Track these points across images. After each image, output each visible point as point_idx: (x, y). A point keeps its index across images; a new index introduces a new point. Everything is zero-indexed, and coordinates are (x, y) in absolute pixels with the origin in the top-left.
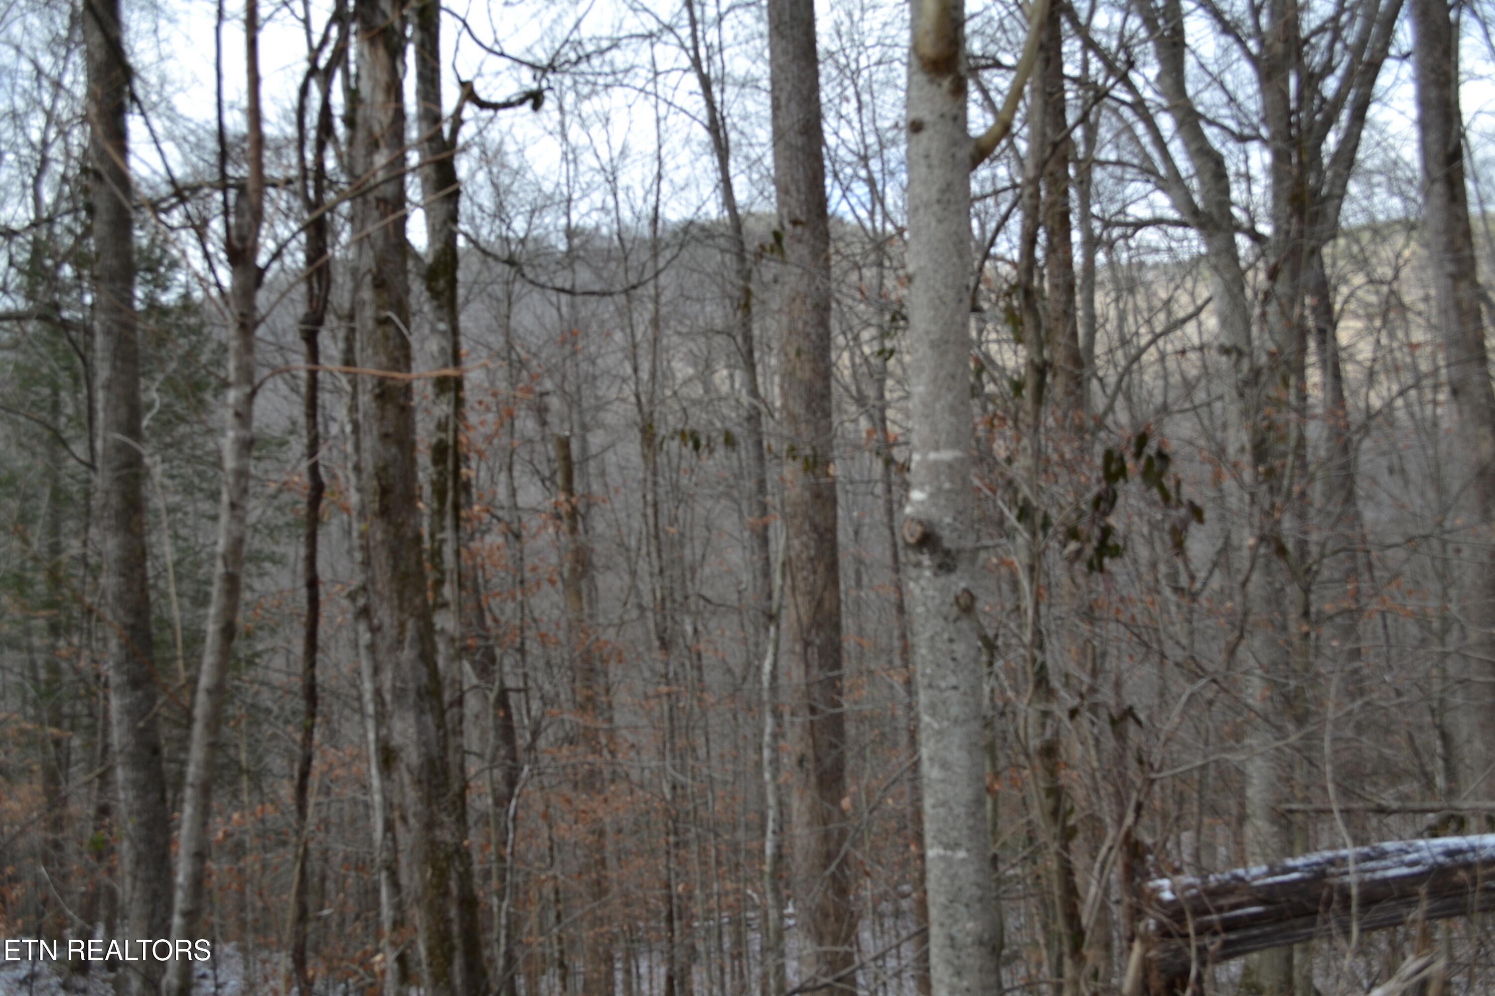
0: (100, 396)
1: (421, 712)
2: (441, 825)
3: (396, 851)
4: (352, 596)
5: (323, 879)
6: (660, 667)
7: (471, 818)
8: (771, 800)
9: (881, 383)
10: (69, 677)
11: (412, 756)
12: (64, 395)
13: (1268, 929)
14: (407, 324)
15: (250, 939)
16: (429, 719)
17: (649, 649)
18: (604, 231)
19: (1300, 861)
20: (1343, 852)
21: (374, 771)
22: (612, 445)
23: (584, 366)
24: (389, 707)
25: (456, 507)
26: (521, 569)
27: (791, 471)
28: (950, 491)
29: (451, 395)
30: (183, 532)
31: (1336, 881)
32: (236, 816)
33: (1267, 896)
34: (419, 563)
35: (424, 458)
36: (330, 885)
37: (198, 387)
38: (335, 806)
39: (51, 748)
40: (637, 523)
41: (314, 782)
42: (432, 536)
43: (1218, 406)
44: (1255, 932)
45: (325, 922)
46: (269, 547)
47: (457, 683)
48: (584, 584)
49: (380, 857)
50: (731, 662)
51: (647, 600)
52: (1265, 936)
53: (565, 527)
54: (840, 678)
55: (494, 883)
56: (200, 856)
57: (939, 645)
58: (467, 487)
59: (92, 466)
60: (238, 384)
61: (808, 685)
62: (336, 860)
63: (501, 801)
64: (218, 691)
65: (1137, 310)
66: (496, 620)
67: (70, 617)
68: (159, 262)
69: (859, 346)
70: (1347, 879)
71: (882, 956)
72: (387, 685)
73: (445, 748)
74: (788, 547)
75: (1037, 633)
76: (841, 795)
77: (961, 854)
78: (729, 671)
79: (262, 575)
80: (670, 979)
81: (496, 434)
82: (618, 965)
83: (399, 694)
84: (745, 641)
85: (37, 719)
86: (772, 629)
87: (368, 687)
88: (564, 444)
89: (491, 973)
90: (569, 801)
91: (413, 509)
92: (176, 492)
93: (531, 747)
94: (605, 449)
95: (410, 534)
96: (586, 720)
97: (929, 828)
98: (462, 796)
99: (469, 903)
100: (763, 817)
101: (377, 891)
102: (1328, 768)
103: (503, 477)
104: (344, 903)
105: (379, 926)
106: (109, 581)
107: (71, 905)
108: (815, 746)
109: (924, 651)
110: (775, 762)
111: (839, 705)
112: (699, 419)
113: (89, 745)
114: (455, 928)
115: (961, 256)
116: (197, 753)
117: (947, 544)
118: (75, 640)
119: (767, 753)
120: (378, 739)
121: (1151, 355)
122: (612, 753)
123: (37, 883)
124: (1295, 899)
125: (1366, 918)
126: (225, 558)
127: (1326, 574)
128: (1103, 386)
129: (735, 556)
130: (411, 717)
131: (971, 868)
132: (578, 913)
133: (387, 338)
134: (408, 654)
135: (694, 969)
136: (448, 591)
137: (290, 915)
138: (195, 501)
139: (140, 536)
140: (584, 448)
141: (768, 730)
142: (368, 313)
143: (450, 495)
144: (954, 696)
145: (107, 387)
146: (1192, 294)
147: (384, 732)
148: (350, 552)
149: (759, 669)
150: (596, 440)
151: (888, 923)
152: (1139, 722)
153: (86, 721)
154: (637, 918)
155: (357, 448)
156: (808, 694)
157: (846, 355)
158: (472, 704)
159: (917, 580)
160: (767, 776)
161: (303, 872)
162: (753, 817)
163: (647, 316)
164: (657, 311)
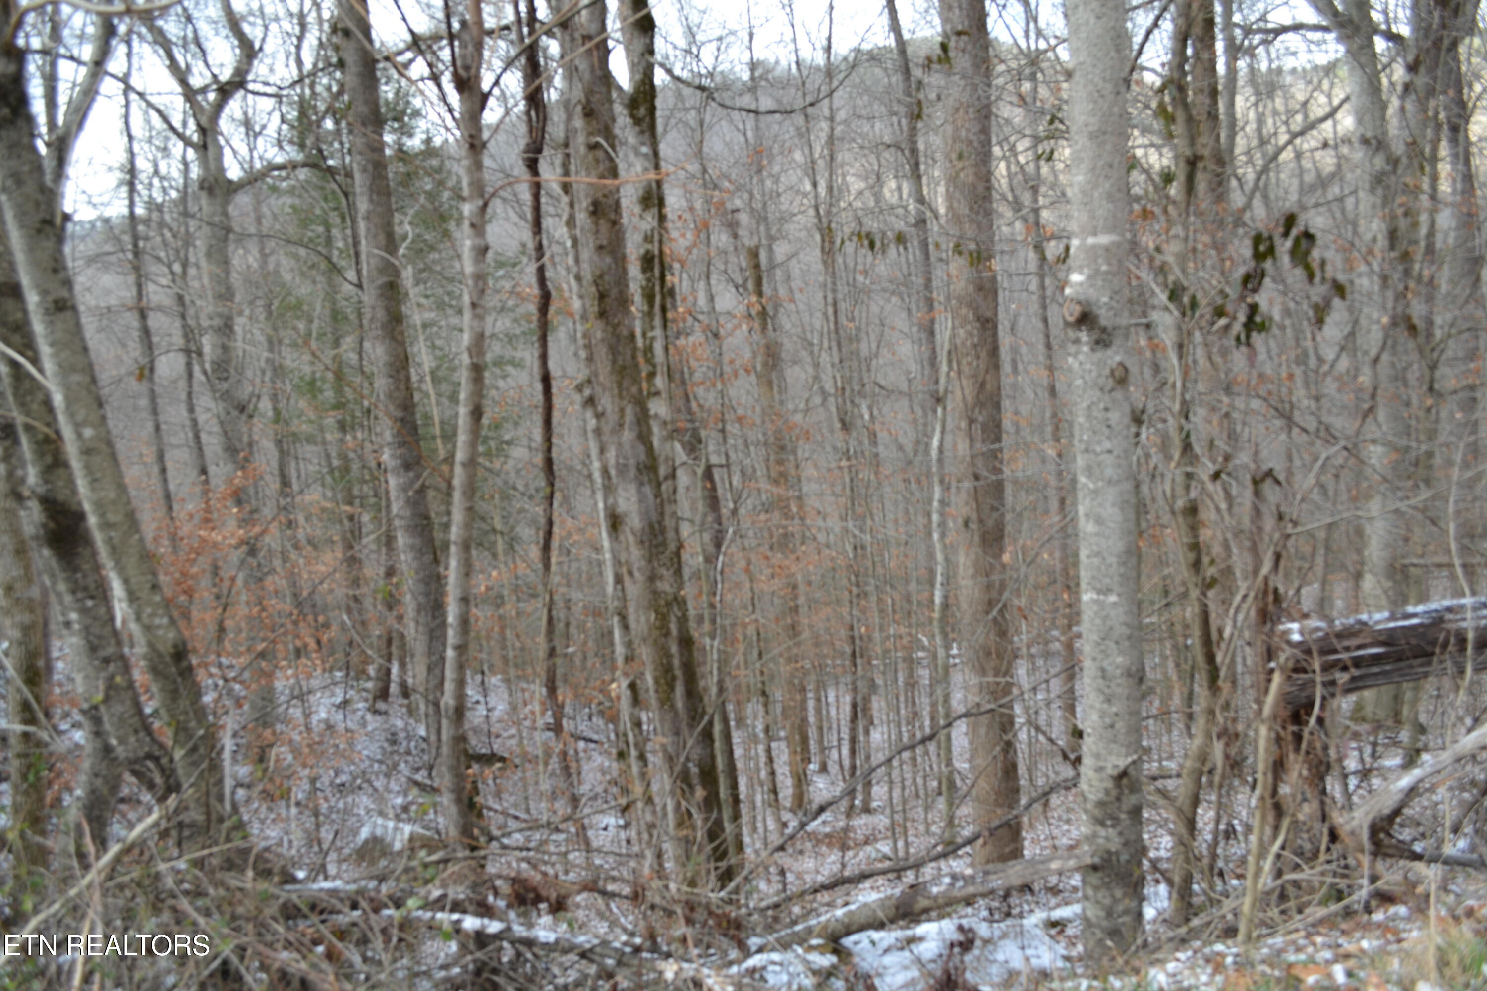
0: (362, 225)
1: (642, 484)
2: (661, 577)
3: (625, 599)
4: (579, 388)
5: (568, 625)
6: (840, 445)
7: (686, 572)
8: (939, 557)
9: (1035, 190)
10: (355, 466)
11: (634, 521)
12: (335, 232)
13: (1388, 668)
14: (613, 147)
15: (512, 672)
16: (648, 490)
17: (832, 431)
18: (784, 63)
19: (1420, 609)
20: (1463, 601)
21: (604, 534)
22: (794, 255)
23: (768, 183)
24: (614, 480)
25: (664, 310)
26: (719, 363)
27: (958, 266)
28: (1107, 273)
29: (655, 210)
30: (438, 343)
31: (1453, 626)
32: (494, 573)
33: (1389, 638)
34: (634, 357)
35: (634, 270)
36: (573, 630)
37: (443, 218)
38: (575, 565)
39: (346, 522)
40: (818, 321)
41: (555, 543)
42: (644, 335)
43: (1350, 202)
44: (1375, 670)
45: (569, 657)
46: (508, 353)
47: (670, 459)
48: (774, 375)
49: (612, 605)
50: (902, 440)
51: (829, 387)
52: (1384, 673)
53: (757, 325)
54: (1001, 450)
55: (707, 626)
56: (465, 600)
57: (1095, 413)
58: (671, 293)
59: (360, 286)
60: (471, 198)
61: (972, 457)
62: (578, 609)
63: (710, 560)
64: (471, 464)
65: (1275, 113)
66: (701, 406)
67: (353, 417)
68: (404, 113)
69: (1015, 155)
70: (1464, 625)
71: (1035, 689)
72: (612, 462)
73: (662, 514)
74: (953, 336)
75: (1184, 402)
76: (1002, 550)
77: (1113, 598)
78: (900, 448)
79: (504, 377)
80: (854, 706)
81: (695, 245)
82: (810, 695)
83: (622, 469)
84: (915, 421)
85: (334, 499)
86: (939, 410)
87: (596, 465)
88: (754, 254)
89: (706, 699)
90: (767, 558)
91: (627, 312)
92: (431, 310)
93: (734, 512)
94: (789, 258)
95: (625, 333)
96: (780, 490)
97: (1085, 575)
98: (677, 554)
99: (686, 642)
100: (932, 572)
101: (611, 633)
102: (1452, 527)
103: (702, 285)
104: (585, 643)
105: (613, 660)
106: (382, 383)
107: (371, 646)
108: (978, 510)
109: (1081, 419)
110: (942, 524)
111: (999, 471)
112: (872, 225)
113: (376, 519)
114: (676, 662)
115: (1118, 51)
116: (458, 516)
117: (1103, 322)
118: (359, 435)
119: (935, 517)
120: (606, 508)
121: (1287, 155)
122: (802, 519)
123: (343, 627)
124: (1413, 641)
125: (1481, 659)
126: (469, 350)
127: (1449, 353)
128: (1241, 186)
129: (906, 350)
130: (632, 488)
131: (1121, 610)
132: (776, 651)
133: (597, 161)
134: (628, 435)
135: (874, 698)
136: (660, 382)
137: (542, 651)
138: (446, 317)
139: (402, 344)
140: (771, 257)
141: (937, 496)
142: (580, 140)
143: (658, 299)
144: (1108, 459)
145: (367, 218)
146: (1329, 96)
147: (611, 501)
148: (576, 354)
149: (928, 445)
150: (781, 250)
151: (1040, 662)
152: (1278, 482)
153: (372, 500)
154: (825, 656)
155: (577, 260)
156: (973, 464)
157: (1003, 165)
158: (683, 479)
159: (1075, 355)
160: (936, 536)
161: (550, 620)
162: (923, 572)
163: (824, 136)
164: (832, 129)
